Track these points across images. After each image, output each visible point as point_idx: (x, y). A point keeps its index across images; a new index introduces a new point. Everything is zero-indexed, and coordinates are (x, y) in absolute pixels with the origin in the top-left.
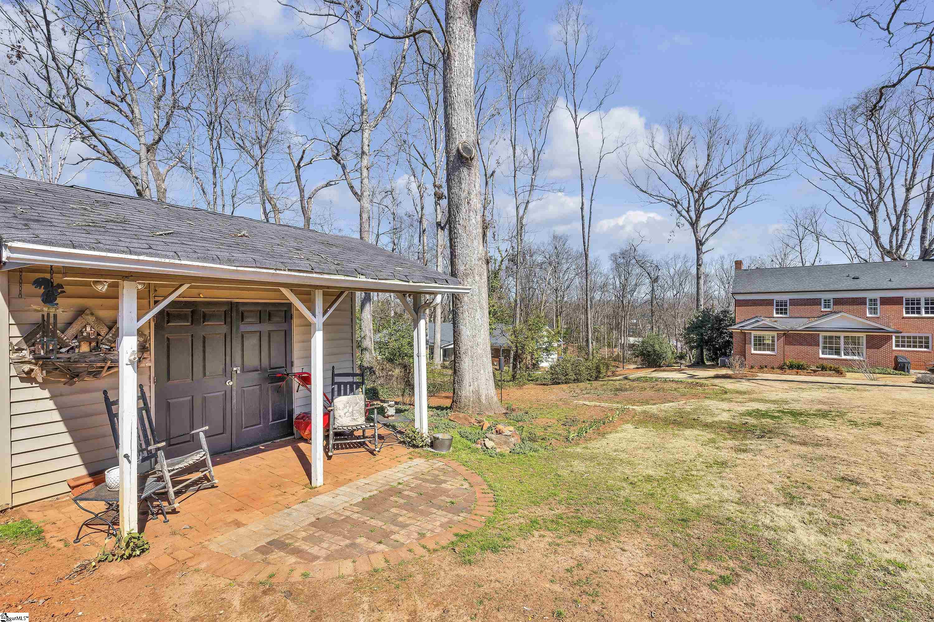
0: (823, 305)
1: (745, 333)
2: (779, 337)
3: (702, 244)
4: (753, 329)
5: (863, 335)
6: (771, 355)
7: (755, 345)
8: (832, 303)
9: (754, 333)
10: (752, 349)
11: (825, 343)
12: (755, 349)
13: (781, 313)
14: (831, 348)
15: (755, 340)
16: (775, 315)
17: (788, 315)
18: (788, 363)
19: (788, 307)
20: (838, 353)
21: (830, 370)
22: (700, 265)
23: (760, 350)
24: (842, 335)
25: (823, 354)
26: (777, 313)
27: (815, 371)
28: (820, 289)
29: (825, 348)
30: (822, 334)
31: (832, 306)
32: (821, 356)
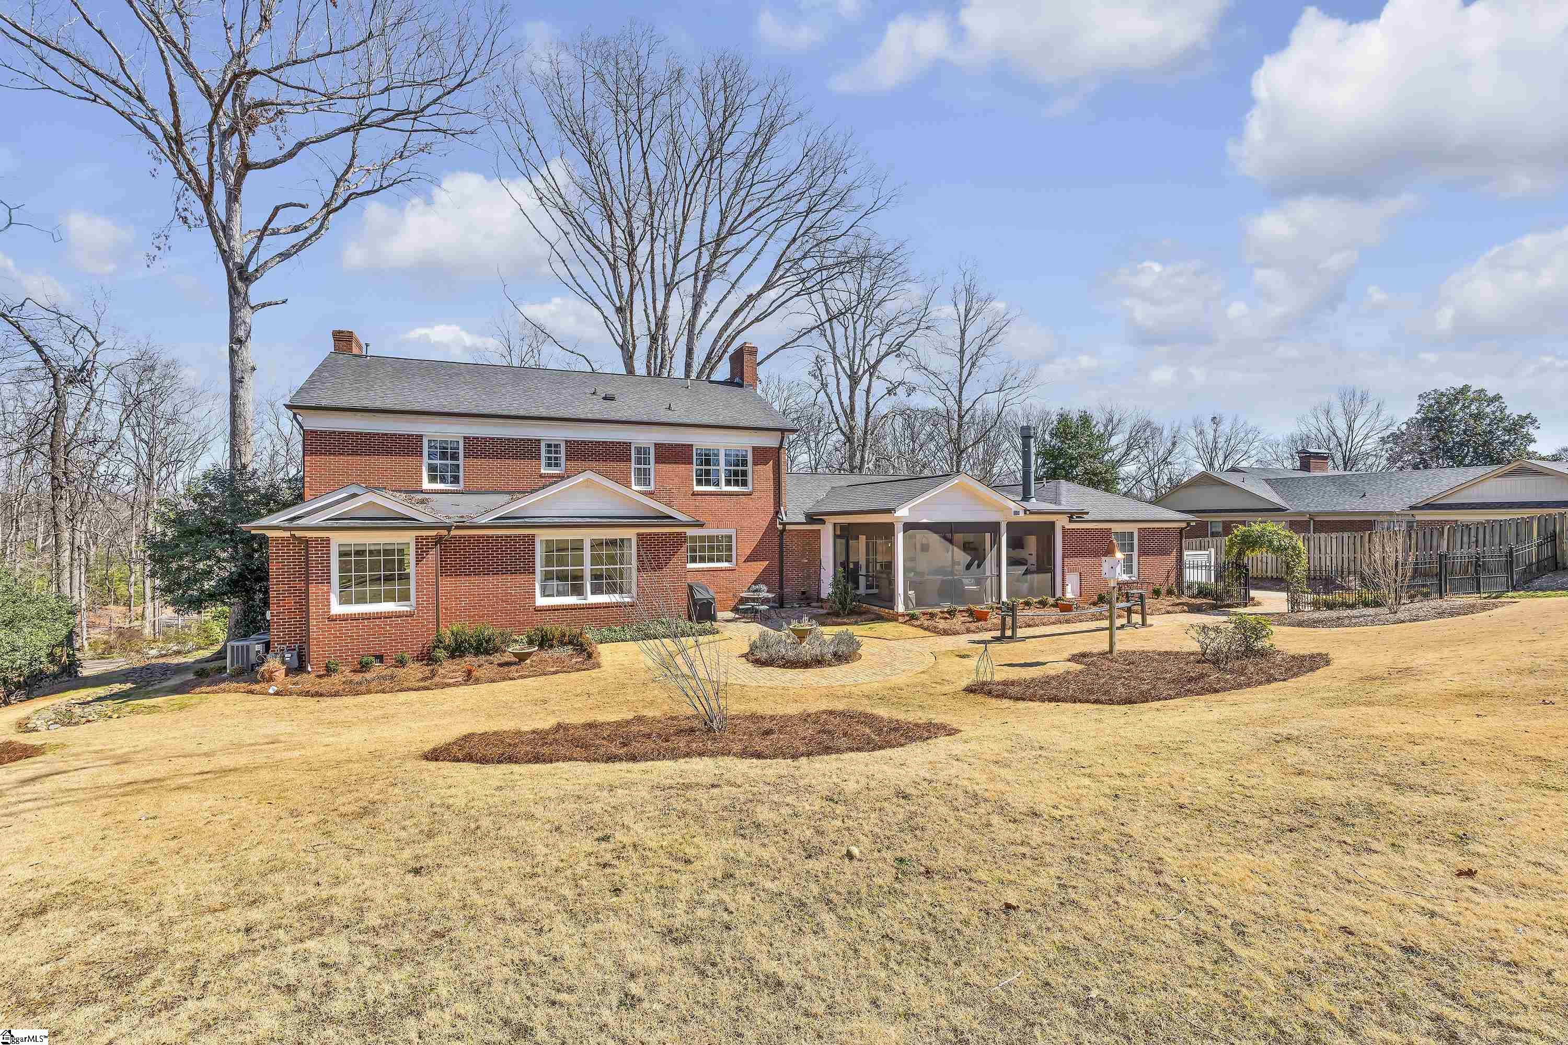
0: (543, 461)
1: (306, 541)
2: (422, 548)
3: (248, 279)
4: (341, 524)
5: (630, 534)
6: (399, 615)
7: (345, 583)
8: (563, 455)
9: (338, 540)
10: (334, 599)
11: (548, 561)
12: (345, 600)
13: (443, 480)
14: (562, 577)
15: (344, 567)
16: (426, 485)
17: (461, 486)
18: (448, 639)
19: (461, 462)
20: (577, 590)
21: (563, 644)
22: (240, 341)
23: (361, 600)
24: (587, 536)
25: (544, 595)
26: (433, 479)
27: (522, 657)
28: (536, 414)
29: (548, 576)
30: (542, 535)
31: (563, 465)
32: (541, 601)
